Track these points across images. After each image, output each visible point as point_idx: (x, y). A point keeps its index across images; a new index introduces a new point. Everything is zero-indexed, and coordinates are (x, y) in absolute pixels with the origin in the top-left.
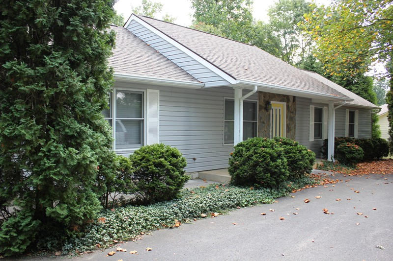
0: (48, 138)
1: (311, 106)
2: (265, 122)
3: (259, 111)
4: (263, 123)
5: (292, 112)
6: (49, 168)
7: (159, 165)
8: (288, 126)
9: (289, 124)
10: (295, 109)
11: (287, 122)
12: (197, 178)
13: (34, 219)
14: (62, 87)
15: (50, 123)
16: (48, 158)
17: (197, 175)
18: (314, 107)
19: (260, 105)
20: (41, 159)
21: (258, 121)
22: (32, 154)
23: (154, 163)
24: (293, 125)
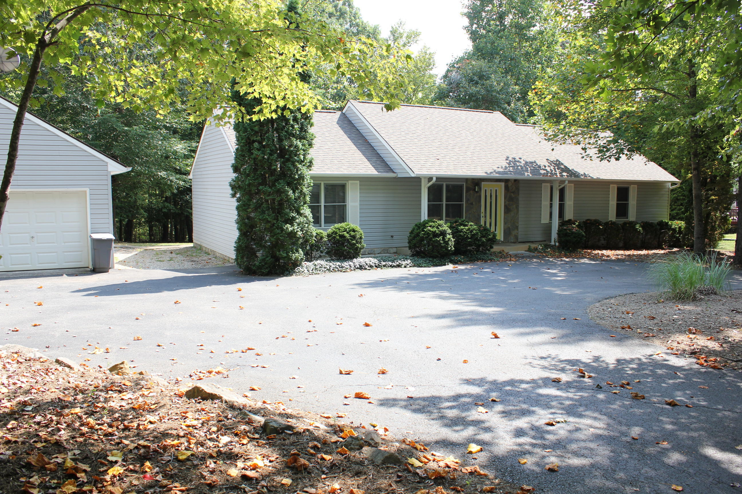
0: (278, 220)
1: (543, 184)
2: (474, 203)
3: (466, 192)
4: (472, 204)
5: (513, 192)
6: (278, 233)
7: (342, 236)
8: (506, 207)
10: (518, 189)
11: (505, 202)
12: (394, 253)
13: (272, 257)
14: (283, 196)
15: (279, 212)
16: (278, 229)
17: (395, 250)
18: (548, 185)
19: (467, 188)
20: (275, 229)
21: (464, 203)
22: (271, 227)
23: (339, 235)
24: (514, 206)
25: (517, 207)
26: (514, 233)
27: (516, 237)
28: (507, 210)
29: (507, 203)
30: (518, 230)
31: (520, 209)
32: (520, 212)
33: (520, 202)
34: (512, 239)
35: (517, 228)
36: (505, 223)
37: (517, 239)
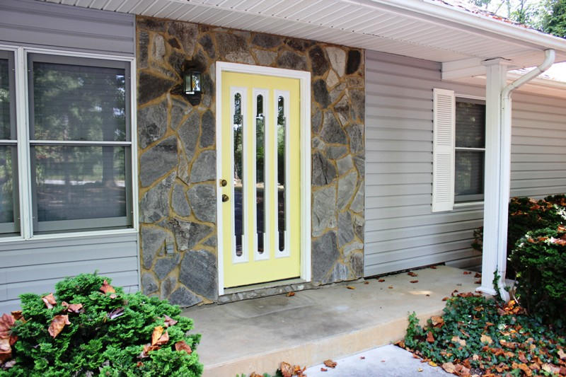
1: (437, 92)
2: (180, 145)
4: (171, 147)
5: (344, 110)
9: (329, 152)
10: (359, 99)
11: (314, 144)
18: (451, 95)
19: (143, 78)
21: (134, 143)
24: (350, 157)
25: (359, 162)
26: (348, 250)
27: (358, 264)
28: (324, 170)
29: (322, 145)
30: (362, 239)
31: (368, 169)
32: (368, 180)
33: (368, 145)
34: (343, 269)
35: (360, 231)
36: (317, 219)
37: (360, 269)
